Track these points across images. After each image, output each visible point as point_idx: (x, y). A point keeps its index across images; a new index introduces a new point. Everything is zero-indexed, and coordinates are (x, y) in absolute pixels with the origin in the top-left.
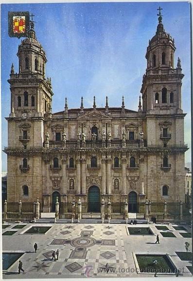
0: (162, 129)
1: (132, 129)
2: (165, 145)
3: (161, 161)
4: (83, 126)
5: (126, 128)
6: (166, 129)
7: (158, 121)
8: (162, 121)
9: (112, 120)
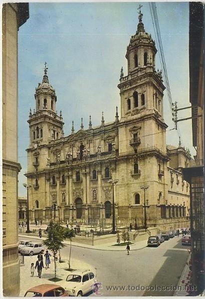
0: (132, 135)
1: (110, 141)
2: (136, 151)
3: (132, 168)
4: (73, 146)
5: (104, 141)
6: (137, 134)
7: (129, 128)
8: (132, 126)
9: (93, 136)
